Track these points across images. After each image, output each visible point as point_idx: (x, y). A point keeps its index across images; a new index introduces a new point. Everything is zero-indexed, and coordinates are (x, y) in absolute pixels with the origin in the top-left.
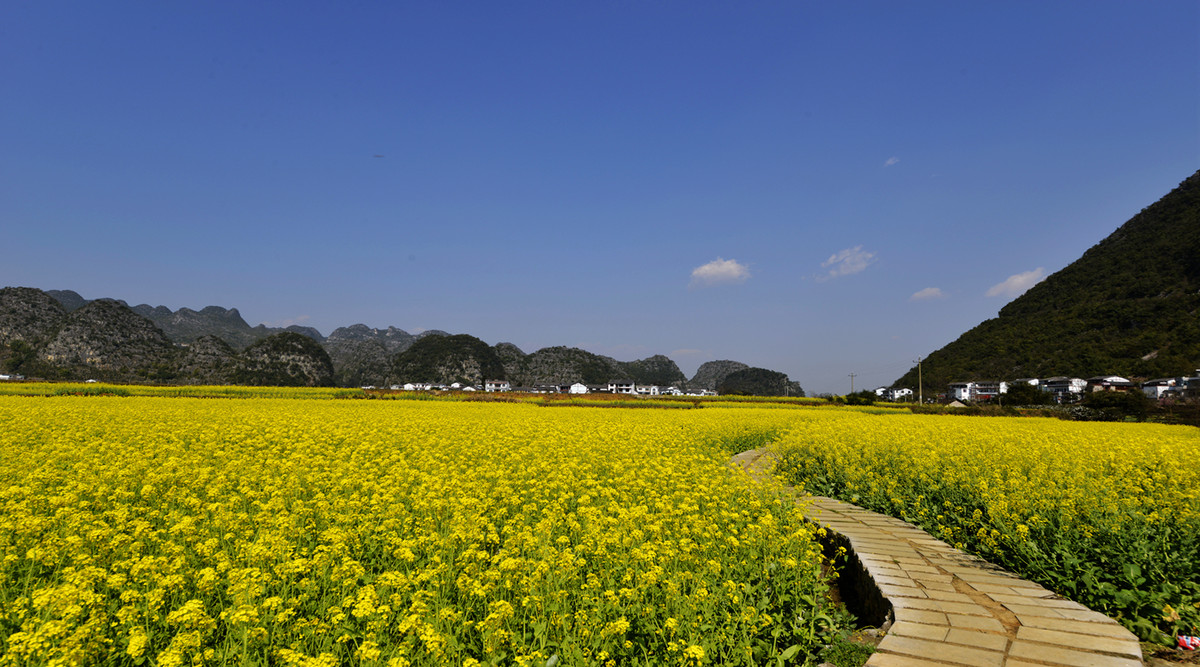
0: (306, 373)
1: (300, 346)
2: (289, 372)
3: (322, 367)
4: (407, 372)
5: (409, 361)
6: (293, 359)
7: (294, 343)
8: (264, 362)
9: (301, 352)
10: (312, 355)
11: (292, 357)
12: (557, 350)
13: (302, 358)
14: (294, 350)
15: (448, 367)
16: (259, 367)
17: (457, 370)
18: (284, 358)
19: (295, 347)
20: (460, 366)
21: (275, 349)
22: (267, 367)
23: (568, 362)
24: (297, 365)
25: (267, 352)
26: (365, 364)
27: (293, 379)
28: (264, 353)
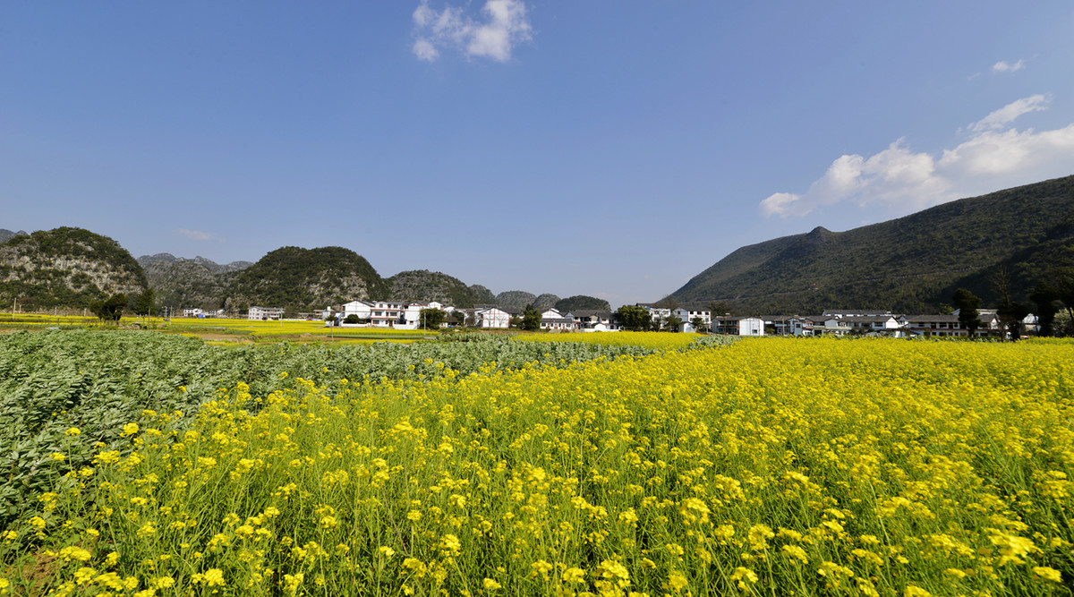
0: (100, 288)
1: (90, 249)
2: (70, 286)
3: (127, 278)
4: (259, 291)
5: (261, 277)
6: (77, 267)
7: (80, 244)
8: (22, 269)
9: (90, 256)
10: (111, 262)
11: (74, 262)
12: (420, 273)
13: (94, 265)
14: (77, 252)
15: (322, 284)
16: (13, 276)
17: (337, 289)
18: (60, 263)
19: (81, 249)
20: (338, 284)
21: (43, 249)
22: (29, 276)
23: (436, 286)
24: (84, 276)
25: (29, 253)
26: (184, 284)
27: (78, 295)
28: (23, 254)
